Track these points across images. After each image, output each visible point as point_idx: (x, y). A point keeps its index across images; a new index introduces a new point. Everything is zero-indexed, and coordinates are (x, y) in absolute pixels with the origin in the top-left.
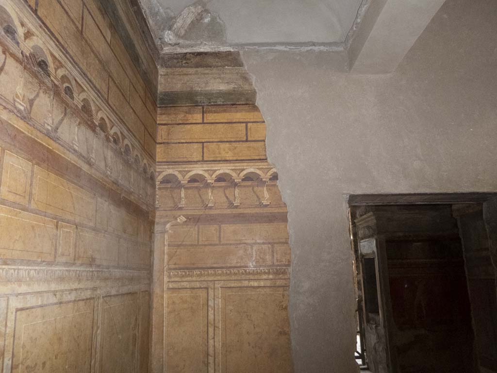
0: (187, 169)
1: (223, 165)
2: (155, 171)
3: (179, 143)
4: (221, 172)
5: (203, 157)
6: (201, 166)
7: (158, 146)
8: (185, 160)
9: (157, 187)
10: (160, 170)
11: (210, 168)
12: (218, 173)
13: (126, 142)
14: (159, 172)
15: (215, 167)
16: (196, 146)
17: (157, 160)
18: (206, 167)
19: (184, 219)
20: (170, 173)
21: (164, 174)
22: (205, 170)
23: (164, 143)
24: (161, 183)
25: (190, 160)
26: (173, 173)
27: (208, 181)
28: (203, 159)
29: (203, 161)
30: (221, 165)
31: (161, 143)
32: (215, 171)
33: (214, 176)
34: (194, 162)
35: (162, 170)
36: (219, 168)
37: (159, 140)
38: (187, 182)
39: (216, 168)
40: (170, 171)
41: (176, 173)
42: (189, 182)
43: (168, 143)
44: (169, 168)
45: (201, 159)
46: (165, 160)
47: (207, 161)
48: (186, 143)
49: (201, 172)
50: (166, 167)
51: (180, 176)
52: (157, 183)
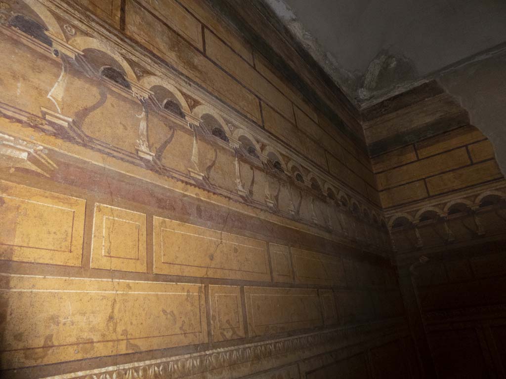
0: (415, 209)
1: (452, 196)
2: (384, 217)
3: (400, 185)
4: (453, 203)
5: (428, 192)
6: (428, 202)
7: (381, 194)
8: (410, 200)
9: (390, 232)
10: (389, 215)
11: (439, 203)
12: (449, 205)
13: (353, 201)
14: (388, 217)
15: (445, 199)
16: (417, 184)
17: (383, 207)
18: (434, 202)
19: (426, 259)
20: (399, 216)
21: (394, 218)
22: (434, 206)
23: (385, 190)
24: (393, 228)
25: (415, 199)
26: (402, 216)
27: (442, 216)
28: (429, 195)
29: (430, 197)
30: (449, 197)
31: (382, 191)
32: (445, 204)
33: (446, 209)
34: (420, 200)
35: (391, 215)
36: (449, 200)
37: (380, 188)
38: (418, 221)
39: (446, 201)
40: (399, 215)
41: (405, 215)
42: (421, 221)
43: (389, 189)
44: (397, 212)
45: (427, 195)
46: (391, 205)
47: (433, 196)
48: (407, 183)
49: (431, 209)
50: (393, 211)
51: (410, 218)
52: (389, 229)
